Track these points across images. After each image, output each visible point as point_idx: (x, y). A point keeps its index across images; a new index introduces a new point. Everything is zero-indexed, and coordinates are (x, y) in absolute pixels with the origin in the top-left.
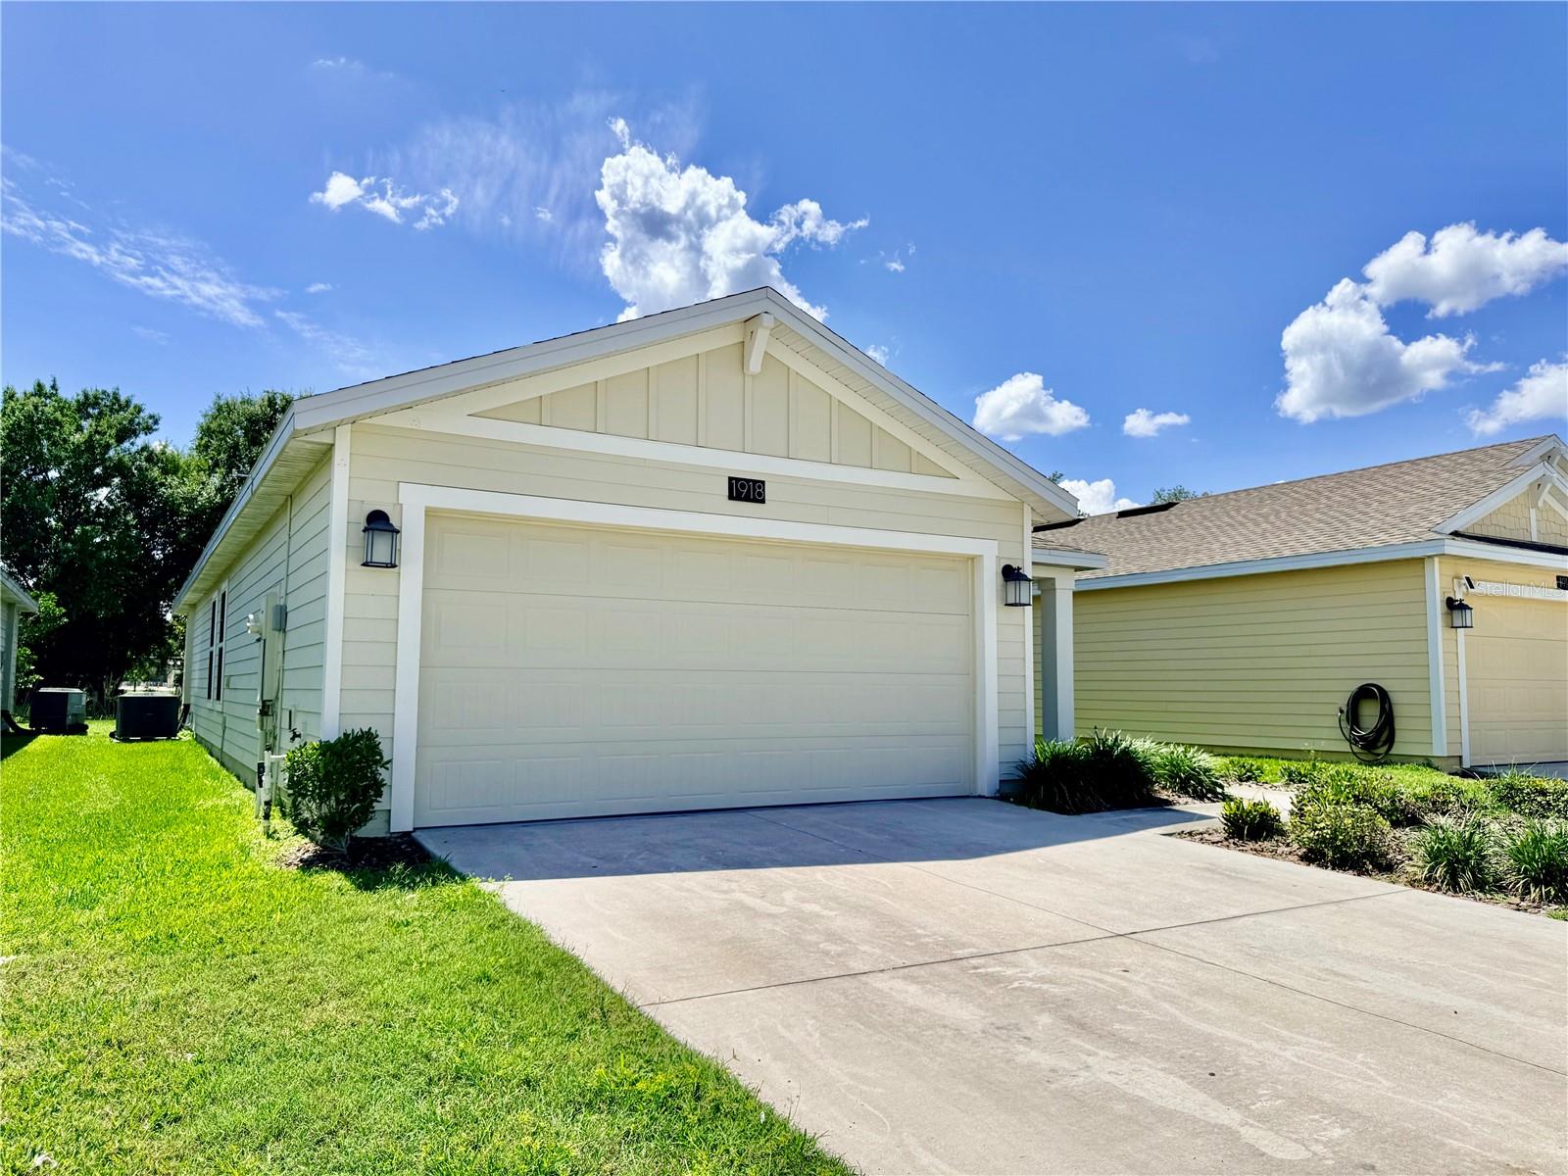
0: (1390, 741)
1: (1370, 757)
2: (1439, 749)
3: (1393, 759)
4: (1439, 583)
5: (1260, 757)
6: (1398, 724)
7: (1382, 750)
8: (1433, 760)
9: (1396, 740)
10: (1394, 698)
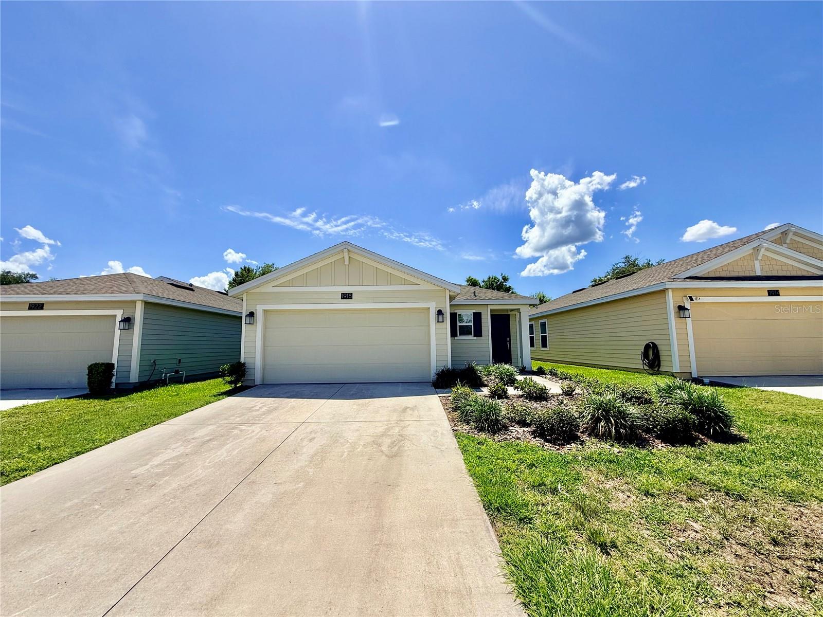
0: (659, 365)
1: (652, 372)
2: (676, 369)
3: (661, 372)
4: (672, 301)
5: (620, 370)
6: (662, 358)
7: (656, 369)
8: (674, 374)
9: (661, 364)
10: (660, 348)
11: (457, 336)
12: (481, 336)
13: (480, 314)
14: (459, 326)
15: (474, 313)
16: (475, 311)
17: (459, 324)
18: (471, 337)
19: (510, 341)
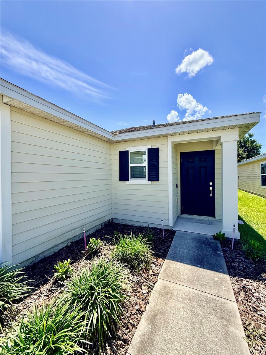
11: (128, 180)
12: (157, 180)
13: (157, 149)
14: (131, 167)
15: (149, 149)
16: (150, 147)
17: (130, 165)
18: (144, 182)
19: (213, 186)
